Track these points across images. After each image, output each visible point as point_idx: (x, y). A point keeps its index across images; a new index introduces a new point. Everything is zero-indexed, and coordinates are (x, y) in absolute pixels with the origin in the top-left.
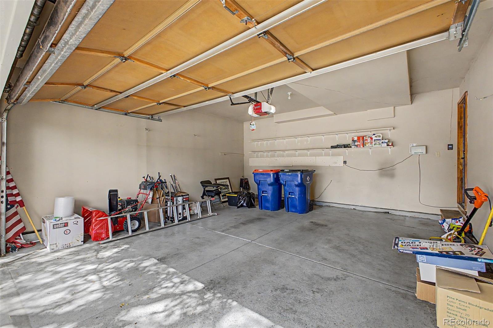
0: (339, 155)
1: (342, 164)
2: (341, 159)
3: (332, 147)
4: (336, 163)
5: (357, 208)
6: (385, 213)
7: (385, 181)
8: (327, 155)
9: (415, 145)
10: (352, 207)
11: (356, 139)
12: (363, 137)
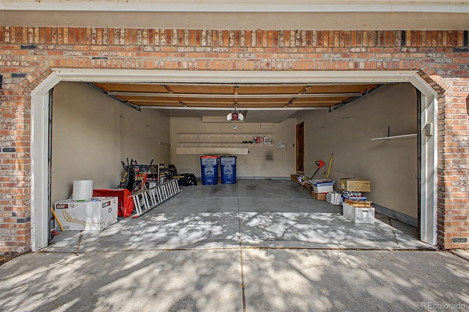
0: (246, 147)
1: (247, 153)
2: (246, 150)
3: (243, 142)
4: (244, 152)
5: (256, 178)
6: (269, 179)
7: (269, 162)
8: (238, 147)
9: (281, 143)
10: (253, 178)
11: (256, 138)
12: (259, 138)
